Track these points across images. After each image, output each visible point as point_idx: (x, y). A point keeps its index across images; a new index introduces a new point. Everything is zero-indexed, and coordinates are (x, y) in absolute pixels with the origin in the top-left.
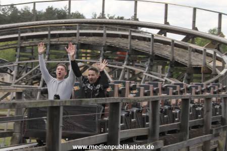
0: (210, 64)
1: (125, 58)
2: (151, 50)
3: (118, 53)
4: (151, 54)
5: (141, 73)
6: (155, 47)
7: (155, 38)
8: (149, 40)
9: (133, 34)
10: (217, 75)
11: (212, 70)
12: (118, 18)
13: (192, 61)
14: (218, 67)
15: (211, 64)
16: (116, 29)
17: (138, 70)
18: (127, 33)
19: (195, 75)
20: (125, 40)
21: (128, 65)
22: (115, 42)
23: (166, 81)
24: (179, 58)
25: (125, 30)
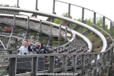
1: (11, 30)
2: (27, 26)
4: (27, 28)
5: (21, 40)
6: (30, 24)
7: (30, 18)
8: (26, 20)
9: (16, 16)
10: (67, 41)
11: (65, 39)
12: (6, 6)
13: (52, 33)
14: (68, 37)
15: (64, 35)
17: (19, 39)
18: (13, 15)
20: (12, 19)
22: (5, 20)
24: (45, 31)
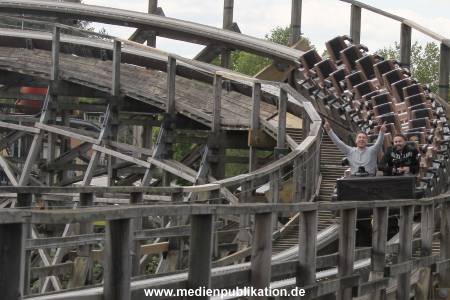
0: (271, 121)
1: (41, 103)
2: (112, 83)
3: (24, 89)
4: (113, 93)
5: (87, 144)
6: (124, 74)
7: (123, 50)
8: (108, 55)
9: (64, 38)
10: (288, 151)
11: (277, 138)
13: (223, 112)
14: (293, 132)
15: (274, 123)
16: (17, 25)
17: (77, 138)
18: (47, 36)
19: (230, 152)
20: (43, 53)
21: (49, 122)
22: (14, 59)
23: (153, 167)
24: (188, 107)
25: (42, 28)
